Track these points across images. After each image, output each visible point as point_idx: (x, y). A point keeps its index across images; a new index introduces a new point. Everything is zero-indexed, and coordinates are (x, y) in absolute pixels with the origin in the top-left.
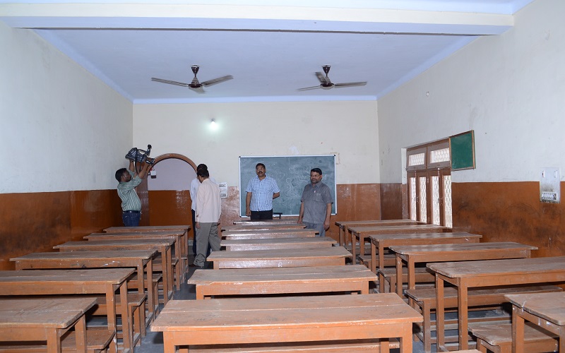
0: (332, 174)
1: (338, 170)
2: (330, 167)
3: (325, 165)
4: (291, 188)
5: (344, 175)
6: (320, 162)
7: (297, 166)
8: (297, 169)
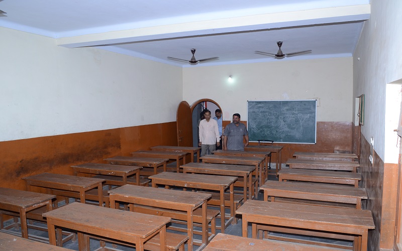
0: (313, 114)
1: (318, 111)
2: (312, 108)
3: (308, 107)
4: (283, 123)
5: (322, 115)
6: (305, 105)
7: (287, 108)
8: (287, 110)
